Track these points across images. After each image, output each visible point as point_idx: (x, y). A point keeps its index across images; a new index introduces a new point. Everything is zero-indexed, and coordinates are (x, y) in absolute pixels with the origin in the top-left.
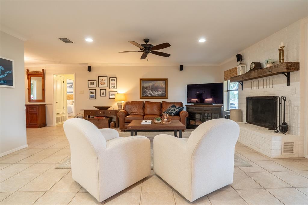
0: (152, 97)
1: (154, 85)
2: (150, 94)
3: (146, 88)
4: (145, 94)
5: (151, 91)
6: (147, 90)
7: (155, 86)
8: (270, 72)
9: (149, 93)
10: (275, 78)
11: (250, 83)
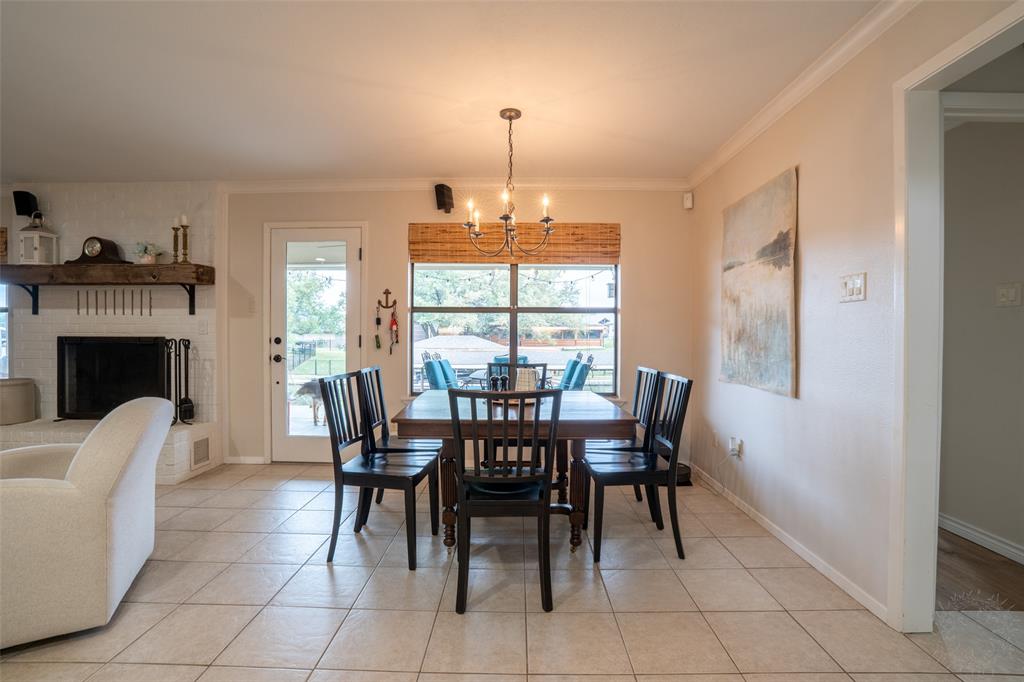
8: (154, 277)
10: (159, 293)
11: (68, 293)
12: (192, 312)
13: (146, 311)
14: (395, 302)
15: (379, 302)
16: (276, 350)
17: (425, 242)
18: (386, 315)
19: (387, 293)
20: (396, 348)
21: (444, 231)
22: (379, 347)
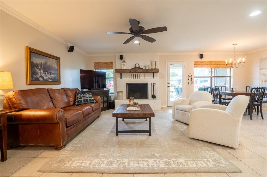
0: (45, 82)
1: (46, 63)
2: (41, 77)
3: (37, 66)
4: (35, 76)
5: (43, 71)
6: (38, 70)
7: (47, 65)
8: (151, 71)
9: (40, 75)
10: (147, 74)
11: (128, 75)
12: (154, 78)
13: (144, 78)
14: (192, 76)
15: (189, 76)
16: (168, 85)
17: (197, 64)
18: (190, 78)
19: (190, 74)
20: (192, 84)
21: (201, 62)
22: (189, 84)
